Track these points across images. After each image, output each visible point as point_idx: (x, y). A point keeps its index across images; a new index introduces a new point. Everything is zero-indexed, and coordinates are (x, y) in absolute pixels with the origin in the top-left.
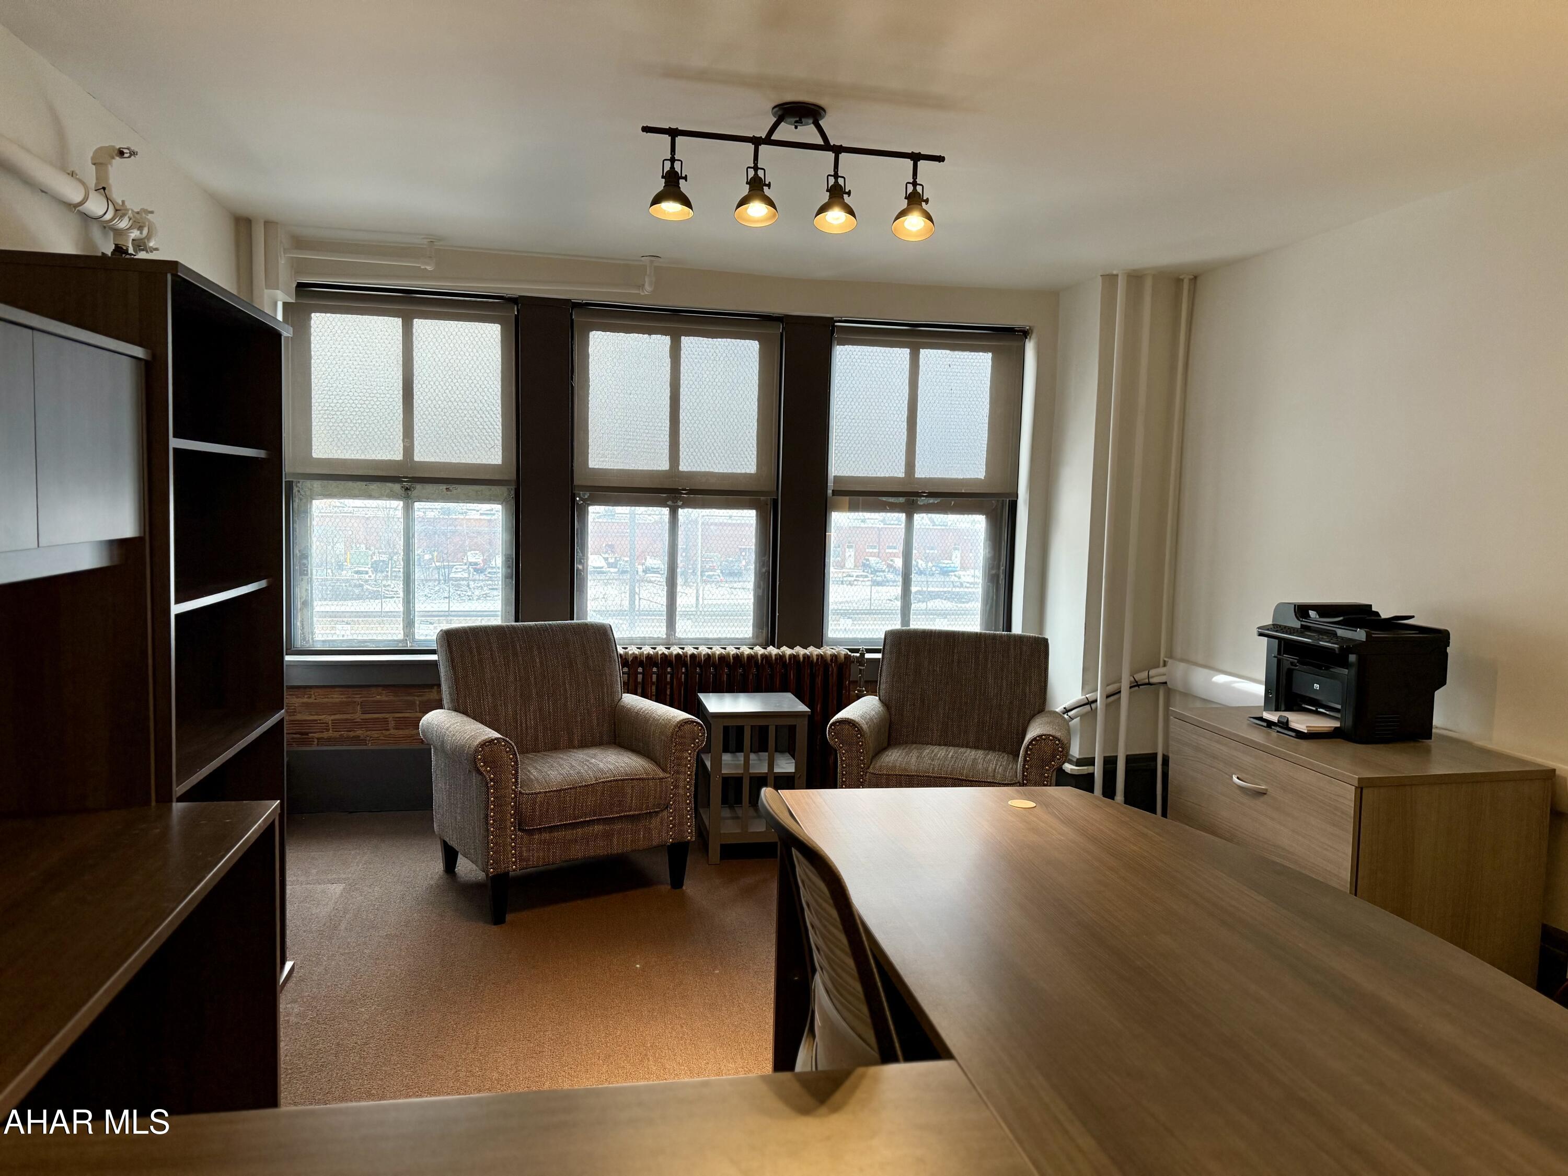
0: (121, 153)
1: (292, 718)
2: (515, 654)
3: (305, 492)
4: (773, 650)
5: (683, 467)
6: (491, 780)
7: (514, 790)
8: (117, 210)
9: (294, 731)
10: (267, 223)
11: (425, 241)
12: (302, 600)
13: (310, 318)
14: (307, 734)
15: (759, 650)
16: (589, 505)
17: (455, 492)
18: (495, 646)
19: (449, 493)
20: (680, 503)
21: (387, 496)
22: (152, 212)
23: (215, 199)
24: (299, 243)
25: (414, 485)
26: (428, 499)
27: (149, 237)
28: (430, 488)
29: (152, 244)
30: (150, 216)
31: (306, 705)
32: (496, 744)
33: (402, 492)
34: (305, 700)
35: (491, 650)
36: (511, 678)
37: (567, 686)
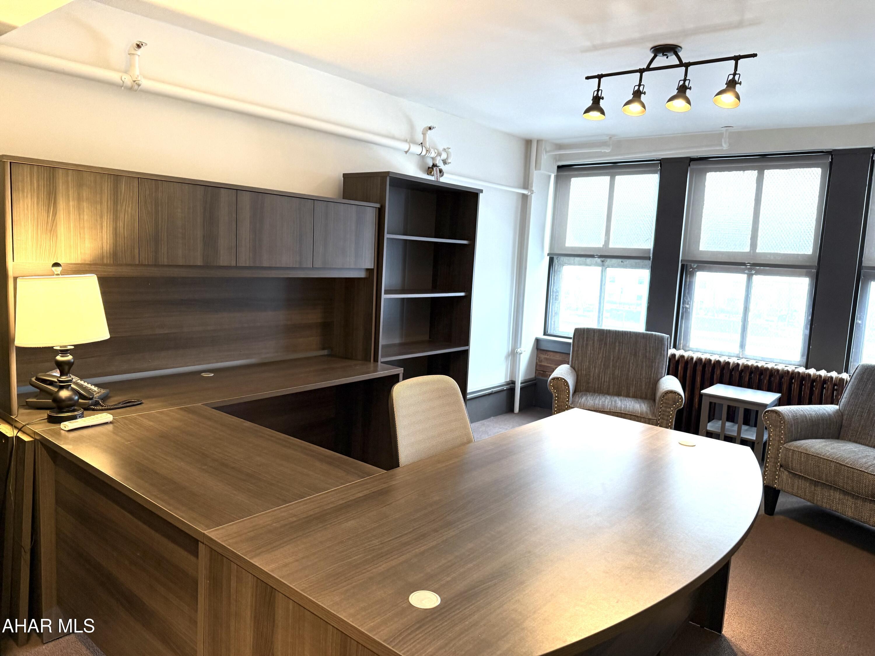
0: (430, 128)
1: (541, 364)
2: (606, 344)
3: (560, 262)
4: (812, 371)
5: (759, 250)
6: (556, 397)
7: (567, 404)
8: (427, 151)
9: (540, 370)
10: (538, 141)
11: (608, 138)
12: (555, 312)
13: (570, 181)
14: (546, 372)
15: (802, 370)
16: (696, 271)
17: (625, 263)
18: (596, 338)
19: (622, 263)
20: (753, 272)
21: (594, 265)
22: (450, 148)
23: (511, 136)
24: (560, 147)
25: (606, 259)
26: (613, 266)
27: (447, 158)
28: (614, 261)
29: (449, 161)
30: (449, 150)
31: (547, 359)
32: (559, 380)
33: (601, 263)
34: (546, 356)
35: (594, 340)
36: (601, 355)
37: (631, 365)
